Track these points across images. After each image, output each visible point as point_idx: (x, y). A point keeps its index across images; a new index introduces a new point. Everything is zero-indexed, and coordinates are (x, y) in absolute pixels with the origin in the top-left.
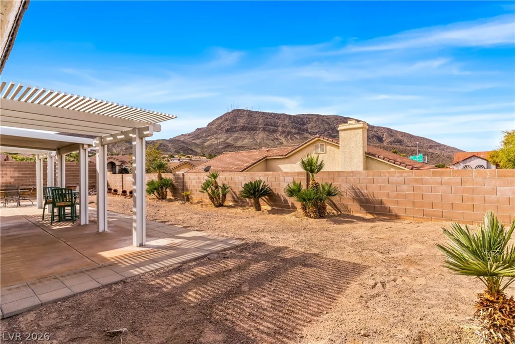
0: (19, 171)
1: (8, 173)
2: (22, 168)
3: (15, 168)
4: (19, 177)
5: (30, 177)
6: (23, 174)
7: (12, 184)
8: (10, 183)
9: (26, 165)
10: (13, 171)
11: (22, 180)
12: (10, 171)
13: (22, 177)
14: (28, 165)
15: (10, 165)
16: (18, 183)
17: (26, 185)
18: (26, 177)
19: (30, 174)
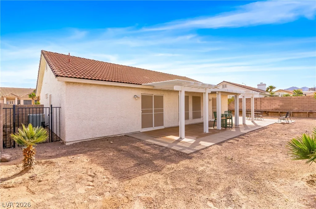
0: (282, 102)
1: (277, 103)
2: (284, 100)
3: (280, 101)
4: (282, 105)
5: (288, 105)
6: (284, 104)
7: (279, 109)
8: (278, 108)
9: (286, 99)
10: (279, 102)
11: (284, 107)
12: (278, 102)
13: (284, 105)
14: (287, 99)
15: (278, 99)
16: (282, 108)
17: (286, 110)
18: (286, 105)
19: (288, 104)
